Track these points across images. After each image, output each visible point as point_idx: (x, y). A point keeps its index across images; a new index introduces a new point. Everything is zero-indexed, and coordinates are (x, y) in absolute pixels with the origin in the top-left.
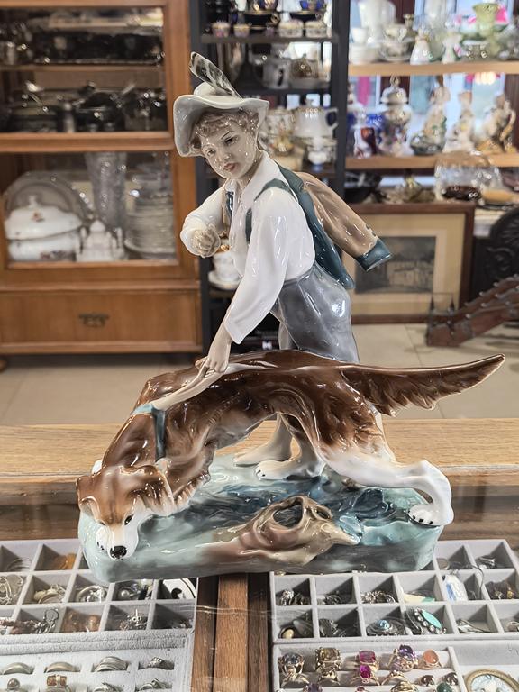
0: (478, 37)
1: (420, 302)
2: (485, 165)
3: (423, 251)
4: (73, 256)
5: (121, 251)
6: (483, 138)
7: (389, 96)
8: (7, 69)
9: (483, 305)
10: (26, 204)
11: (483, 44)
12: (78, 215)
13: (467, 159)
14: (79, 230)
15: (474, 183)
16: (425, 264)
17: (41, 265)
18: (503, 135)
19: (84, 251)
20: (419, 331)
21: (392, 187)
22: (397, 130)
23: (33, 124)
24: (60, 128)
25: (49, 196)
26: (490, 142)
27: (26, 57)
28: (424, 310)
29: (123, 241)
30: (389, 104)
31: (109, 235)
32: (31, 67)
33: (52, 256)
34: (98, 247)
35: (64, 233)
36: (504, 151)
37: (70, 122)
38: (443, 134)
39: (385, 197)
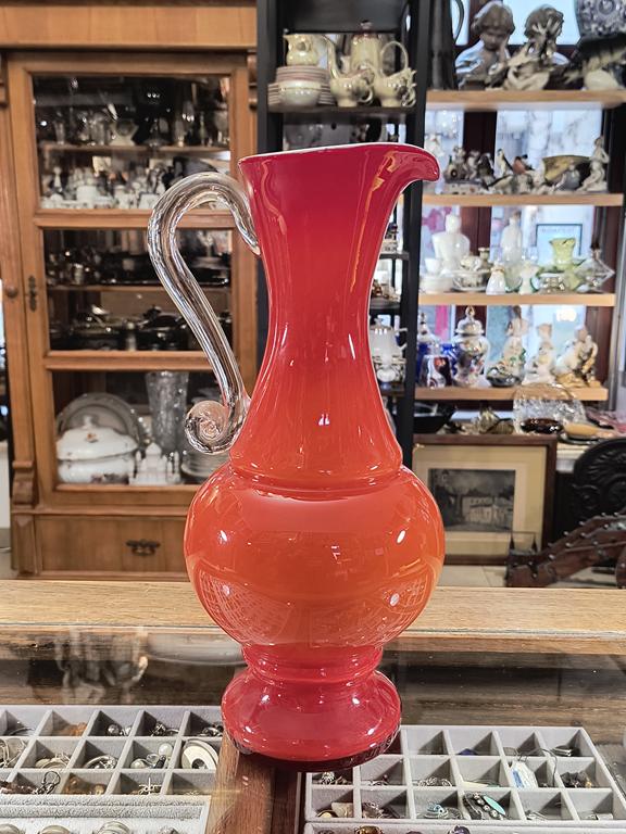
0: (556, 270)
1: (497, 543)
2: (567, 398)
3: (502, 487)
4: (126, 480)
5: (177, 476)
6: (565, 371)
7: (464, 327)
8: (73, 289)
9: (568, 544)
10: (81, 424)
11: (561, 277)
12: (134, 438)
13: (547, 392)
14: (133, 454)
15: (556, 417)
16: (503, 500)
17: (90, 487)
18: (586, 368)
19: (138, 476)
20: (498, 574)
21: (469, 421)
22: (473, 361)
23: (95, 343)
24: (122, 346)
25: (105, 417)
26: (571, 375)
27: (94, 277)
28: (503, 551)
29: (180, 466)
30: (464, 335)
31: (165, 458)
32: (97, 288)
33: (104, 478)
34: (151, 470)
35: (117, 456)
36: (587, 385)
37: (132, 340)
38: (522, 366)
39: (460, 428)
